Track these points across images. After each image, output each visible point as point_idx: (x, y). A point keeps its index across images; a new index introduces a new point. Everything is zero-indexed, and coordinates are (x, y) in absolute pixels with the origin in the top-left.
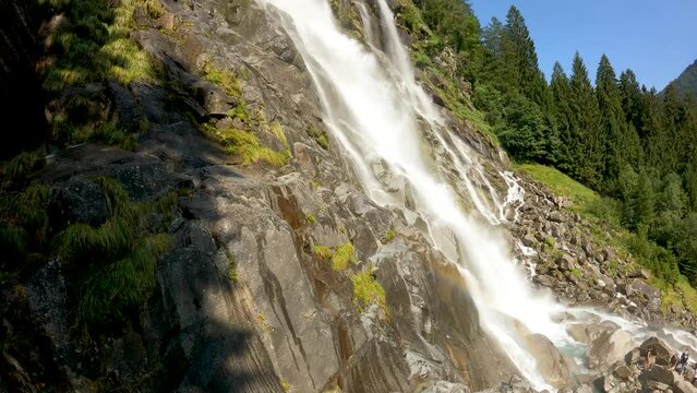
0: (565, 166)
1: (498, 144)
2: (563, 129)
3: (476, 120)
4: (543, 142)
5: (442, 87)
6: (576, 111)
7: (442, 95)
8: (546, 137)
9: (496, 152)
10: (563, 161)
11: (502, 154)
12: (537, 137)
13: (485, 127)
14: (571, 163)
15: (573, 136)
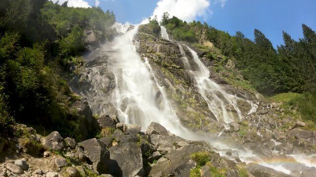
0: (294, 89)
1: (255, 92)
2: (287, 71)
3: (243, 84)
4: (278, 81)
5: (226, 76)
6: (290, 58)
7: (226, 80)
8: (279, 79)
9: (255, 96)
10: (293, 87)
11: (258, 95)
12: (274, 80)
13: (249, 86)
14: (297, 86)
15: (294, 71)
